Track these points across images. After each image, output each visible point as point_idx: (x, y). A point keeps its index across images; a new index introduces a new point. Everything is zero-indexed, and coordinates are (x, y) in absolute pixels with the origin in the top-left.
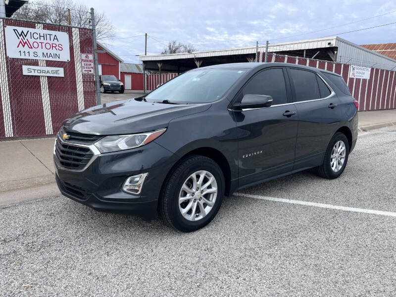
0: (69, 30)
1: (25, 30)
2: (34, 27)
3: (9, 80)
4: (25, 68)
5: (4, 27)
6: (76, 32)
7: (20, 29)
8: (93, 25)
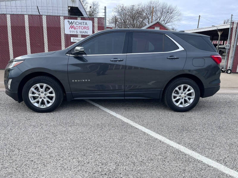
0: (92, 19)
1: (73, 21)
2: (77, 19)
3: (65, 44)
4: (72, 38)
5: (64, 20)
6: (96, 20)
7: (70, 21)
8: (105, 15)
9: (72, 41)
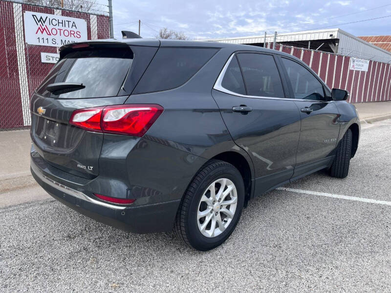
2: (53, 13)
4: (44, 55)
5: (23, 12)
6: (94, 20)
8: (111, 12)
9: (44, 60)
